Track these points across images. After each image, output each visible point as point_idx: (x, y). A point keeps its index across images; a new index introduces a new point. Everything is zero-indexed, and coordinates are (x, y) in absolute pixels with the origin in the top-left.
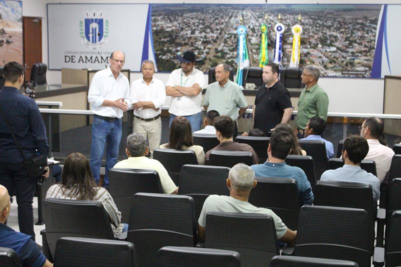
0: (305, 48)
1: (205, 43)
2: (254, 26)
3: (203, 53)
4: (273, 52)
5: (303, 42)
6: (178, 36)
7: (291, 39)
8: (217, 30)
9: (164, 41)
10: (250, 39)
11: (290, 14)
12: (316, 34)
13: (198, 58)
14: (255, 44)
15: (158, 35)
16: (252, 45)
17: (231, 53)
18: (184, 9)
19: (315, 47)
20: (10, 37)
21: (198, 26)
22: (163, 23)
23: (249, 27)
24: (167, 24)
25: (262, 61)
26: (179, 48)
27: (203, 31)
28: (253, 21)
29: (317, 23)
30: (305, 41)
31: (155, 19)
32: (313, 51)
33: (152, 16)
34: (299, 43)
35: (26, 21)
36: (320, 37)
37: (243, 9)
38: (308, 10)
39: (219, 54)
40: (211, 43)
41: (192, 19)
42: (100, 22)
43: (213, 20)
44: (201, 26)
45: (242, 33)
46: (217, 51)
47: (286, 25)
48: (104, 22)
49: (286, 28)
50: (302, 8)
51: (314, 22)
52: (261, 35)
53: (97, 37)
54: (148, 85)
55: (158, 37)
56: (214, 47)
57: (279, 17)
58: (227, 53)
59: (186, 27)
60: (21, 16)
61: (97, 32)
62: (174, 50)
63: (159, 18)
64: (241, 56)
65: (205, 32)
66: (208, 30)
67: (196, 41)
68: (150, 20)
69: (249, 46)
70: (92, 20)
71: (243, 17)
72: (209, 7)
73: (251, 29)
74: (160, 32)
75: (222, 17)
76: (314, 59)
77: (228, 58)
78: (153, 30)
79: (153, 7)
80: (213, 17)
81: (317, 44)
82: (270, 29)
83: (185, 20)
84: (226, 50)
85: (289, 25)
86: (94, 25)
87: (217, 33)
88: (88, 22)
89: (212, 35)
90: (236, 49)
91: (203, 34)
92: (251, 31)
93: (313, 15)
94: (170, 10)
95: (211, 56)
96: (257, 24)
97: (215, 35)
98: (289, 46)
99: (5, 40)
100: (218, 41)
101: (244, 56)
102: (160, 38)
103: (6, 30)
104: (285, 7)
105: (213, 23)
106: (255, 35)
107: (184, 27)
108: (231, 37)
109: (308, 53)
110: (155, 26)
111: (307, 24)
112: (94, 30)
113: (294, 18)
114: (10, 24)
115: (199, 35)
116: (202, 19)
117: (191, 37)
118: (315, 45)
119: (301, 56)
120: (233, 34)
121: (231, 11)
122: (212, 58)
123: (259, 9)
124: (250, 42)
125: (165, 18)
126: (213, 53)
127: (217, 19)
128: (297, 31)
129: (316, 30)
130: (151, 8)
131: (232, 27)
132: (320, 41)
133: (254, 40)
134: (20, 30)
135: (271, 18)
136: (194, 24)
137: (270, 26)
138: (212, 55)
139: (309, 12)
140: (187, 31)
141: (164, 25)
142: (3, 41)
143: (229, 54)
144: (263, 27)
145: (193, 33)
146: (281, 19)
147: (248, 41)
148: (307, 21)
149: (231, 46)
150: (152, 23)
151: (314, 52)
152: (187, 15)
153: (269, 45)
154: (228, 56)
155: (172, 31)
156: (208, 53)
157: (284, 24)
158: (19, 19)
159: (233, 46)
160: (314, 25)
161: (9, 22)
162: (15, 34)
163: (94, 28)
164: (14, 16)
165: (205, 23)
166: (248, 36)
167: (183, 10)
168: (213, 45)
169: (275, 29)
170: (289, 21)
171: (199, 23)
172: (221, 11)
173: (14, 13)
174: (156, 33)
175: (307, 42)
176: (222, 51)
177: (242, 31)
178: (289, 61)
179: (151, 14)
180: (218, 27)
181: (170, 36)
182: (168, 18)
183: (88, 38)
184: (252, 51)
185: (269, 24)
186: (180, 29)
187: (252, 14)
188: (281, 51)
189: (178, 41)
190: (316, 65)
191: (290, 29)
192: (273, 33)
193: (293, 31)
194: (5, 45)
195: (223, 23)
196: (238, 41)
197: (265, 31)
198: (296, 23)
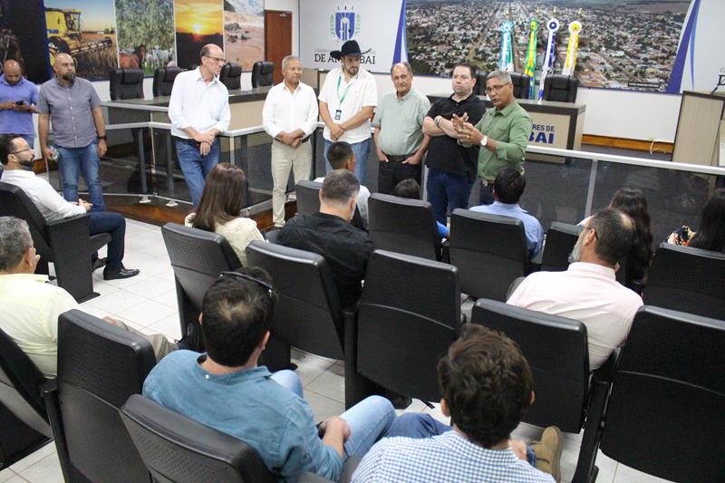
0: (583, 51)
1: (465, 41)
3: (461, 53)
4: (544, 55)
5: (581, 44)
6: (434, 33)
7: (567, 39)
8: (479, 26)
9: (418, 39)
10: (518, 38)
11: (569, 8)
12: (600, 33)
13: (456, 59)
14: (523, 45)
15: (411, 32)
16: (519, 45)
17: (494, 55)
19: (597, 50)
20: (247, 32)
21: (457, 21)
22: (418, 17)
23: (517, 23)
24: (423, 19)
25: (528, 65)
26: (434, 48)
27: (463, 28)
28: (522, 16)
29: (603, 20)
30: (585, 41)
31: (410, 13)
32: (594, 55)
33: (407, 9)
34: (577, 44)
35: (269, 15)
36: (604, 37)
37: (512, 1)
39: (480, 56)
40: (471, 42)
41: (451, 12)
42: (351, 16)
43: (475, 14)
44: (460, 22)
45: (507, 30)
46: (477, 52)
47: (563, 22)
48: (356, 16)
49: (563, 25)
51: (598, 18)
52: (530, 33)
53: (348, 33)
54: (292, 93)
55: (412, 34)
56: (474, 47)
57: (554, 11)
58: (489, 55)
59: (443, 23)
60: (262, 10)
61: (348, 28)
62: (429, 49)
63: (414, 11)
64: (504, 58)
65: (465, 29)
66: (469, 27)
67: (454, 40)
68: (404, 14)
69: (516, 47)
70: (343, 14)
71: (510, 10)
73: (520, 26)
74: (415, 29)
75: (486, 11)
76: (594, 66)
77: (489, 61)
78: (406, 25)
80: (476, 10)
81: (601, 47)
82: (542, 27)
83: (443, 14)
84: (488, 51)
85: (566, 22)
86: (345, 20)
87: (478, 30)
88: (339, 16)
89: (474, 32)
90: (499, 50)
91: (463, 31)
92: (519, 28)
93: (598, 9)
95: (470, 58)
96: (527, 20)
97: (476, 33)
98: (564, 48)
99: (239, 36)
100: (480, 40)
101: (508, 58)
102: (414, 36)
103: (241, 24)
105: (475, 18)
106: (524, 33)
107: (441, 23)
108: (495, 35)
109: (588, 58)
110: (409, 21)
111: (589, 21)
112: (345, 25)
113: (573, 13)
114: (247, 17)
115: (457, 32)
116: (462, 13)
117: (448, 35)
118: (597, 48)
119: (577, 61)
120: (497, 32)
121: (497, 3)
122: (471, 60)
124: (516, 41)
125: (420, 11)
126: (472, 53)
127: (480, 13)
129: (600, 28)
131: (496, 23)
132: (604, 43)
133: (522, 40)
134: (262, 25)
135: (545, 12)
136: (452, 18)
137: (541, 22)
138: (472, 57)
139: (594, 5)
140: (444, 27)
141: (419, 20)
142: (236, 37)
143: (491, 56)
144: (533, 23)
145: (451, 29)
146: (557, 13)
147: (514, 39)
148: (589, 17)
149: (494, 46)
150: (406, 18)
151: (596, 57)
152: (446, 8)
153: (538, 46)
154: (490, 58)
155: (428, 27)
156: (467, 54)
157: (560, 21)
158: (260, 13)
159: (496, 46)
160: (598, 22)
161: (245, 17)
162: (254, 29)
163: (345, 23)
164: (253, 9)
165: (466, 18)
166: (515, 34)
168: (473, 44)
169: (548, 26)
170: (566, 16)
171: (459, 18)
173: (253, 6)
174: (410, 29)
175: (587, 44)
176: (483, 52)
177: (506, 28)
178: (562, 67)
179: (405, 6)
180: (481, 23)
181: (426, 33)
182: (424, 12)
183: (339, 35)
184: (518, 53)
186: (437, 25)
187: (522, 7)
188: (552, 54)
189: (433, 39)
190: (596, 73)
191: (568, 26)
192: (545, 32)
193: (570, 29)
194: (239, 41)
195: (486, 18)
196: (502, 40)
197: (535, 29)
198: (575, 19)
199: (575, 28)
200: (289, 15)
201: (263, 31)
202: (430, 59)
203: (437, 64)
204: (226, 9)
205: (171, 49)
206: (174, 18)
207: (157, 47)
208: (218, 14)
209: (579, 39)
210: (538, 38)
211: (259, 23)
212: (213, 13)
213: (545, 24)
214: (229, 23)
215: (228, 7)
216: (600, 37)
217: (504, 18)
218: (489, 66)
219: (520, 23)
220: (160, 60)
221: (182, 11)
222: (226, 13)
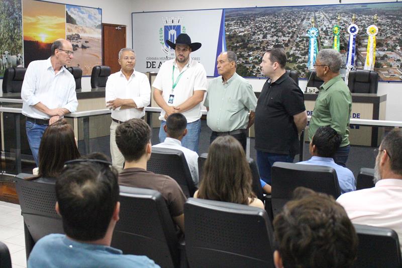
0: (381, 50)
2: (326, 29)
4: (346, 55)
5: (379, 44)
6: (250, 40)
7: (366, 41)
8: (289, 33)
9: (236, 46)
10: (323, 42)
11: (365, 15)
12: (394, 35)
15: (230, 40)
17: (303, 57)
18: (256, 12)
19: (393, 49)
20: (86, 42)
21: (270, 30)
22: (236, 27)
23: (322, 29)
24: (240, 29)
26: (251, 53)
27: (275, 35)
28: (326, 23)
29: (396, 23)
30: (382, 43)
31: (228, 24)
32: (391, 54)
33: (226, 21)
34: (375, 45)
35: (106, 28)
36: (398, 38)
37: (316, 11)
38: (386, 9)
39: (291, 59)
40: (282, 47)
41: (264, 23)
42: (178, 28)
43: (285, 23)
44: (272, 30)
45: (313, 35)
46: (288, 55)
47: (362, 26)
48: (182, 28)
49: (361, 29)
50: (379, 7)
51: (392, 22)
52: (334, 37)
54: (128, 79)
55: (231, 42)
57: (353, 18)
58: (299, 58)
59: (258, 31)
60: (100, 23)
61: (175, 38)
62: (246, 54)
63: (232, 23)
64: (312, 59)
65: (277, 36)
66: (280, 34)
67: (268, 46)
68: (224, 25)
70: (171, 26)
71: (315, 18)
72: (281, 10)
73: (324, 32)
74: (233, 37)
75: (294, 20)
76: (392, 63)
77: (299, 62)
78: (226, 35)
79: (227, 12)
80: (285, 20)
81: (396, 46)
83: (257, 24)
84: (298, 54)
85: (364, 26)
86: (173, 32)
87: (288, 36)
88: (167, 29)
89: (284, 38)
90: (307, 53)
91: (275, 38)
92: (324, 34)
93: (391, 15)
94: (243, 15)
96: (330, 26)
97: (287, 39)
98: (364, 49)
99: (80, 45)
100: (290, 45)
102: (233, 43)
103: (81, 35)
104: (359, 7)
105: (285, 27)
106: (328, 37)
107: (256, 31)
108: (303, 40)
109: (385, 56)
110: (228, 31)
111: (384, 25)
112: (172, 37)
113: (370, 19)
114: (87, 29)
115: (271, 39)
116: (274, 23)
117: (263, 41)
118: (392, 47)
119: (376, 58)
120: (305, 37)
121: (303, 13)
123: (332, 10)
124: (322, 45)
125: (238, 23)
127: (289, 22)
128: (373, 31)
129: (394, 31)
130: (224, 14)
131: (304, 30)
132: (398, 43)
133: (327, 43)
134: (100, 36)
135: (345, 19)
136: (266, 27)
137: (344, 27)
139: (387, 11)
140: (259, 35)
141: (236, 30)
142: (77, 46)
143: (301, 58)
144: (336, 29)
145: (265, 37)
146: (356, 20)
147: (320, 43)
148: (384, 21)
149: (302, 50)
150: (225, 28)
152: (259, 19)
153: (341, 48)
154: (300, 60)
155: (245, 35)
157: (359, 26)
158: (98, 26)
159: (305, 49)
160: (392, 25)
162: (93, 40)
163: (172, 34)
164: (92, 23)
165: (277, 26)
166: (320, 39)
167: (256, 14)
168: (285, 49)
169: (349, 31)
170: (364, 21)
171: (271, 26)
172: (292, 13)
173: (92, 20)
174: (229, 38)
175: (384, 44)
176: (293, 55)
177: (313, 33)
178: (363, 65)
179: (224, 19)
180: (290, 31)
181: (243, 41)
182: (241, 23)
185: (343, 25)
186: (252, 33)
187: (325, 16)
188: (354, 54)
189: (250, 45)
190: (394, 69)
191: (366, 30)
192: (346, 35)
193: (368, 32)
194: (80, 50)
195: (295, 26)
196: (310, 44)
197: (338, 33)
198: (372, 23)
199: (372, 31)
200: (124, 28)
201: (100, 42)
202: (247, 63)
203: (254, 67)
204: (68, 22)
205: (19, 55)
206: (23, 28)
207: (6, 52)
208: (61, 26)
209: (377, 40)
210: (340, 42)
211: (98, 35)
212: (57, 24)
213: (346, 29)
214: (70, 34)
215: (70, 20)
216: (394, 38)
217: (310, 25)
218: (299, 67)
219: (324, 29)
220: (9, 64)
221: (30, 22)
222: (68, 26)
